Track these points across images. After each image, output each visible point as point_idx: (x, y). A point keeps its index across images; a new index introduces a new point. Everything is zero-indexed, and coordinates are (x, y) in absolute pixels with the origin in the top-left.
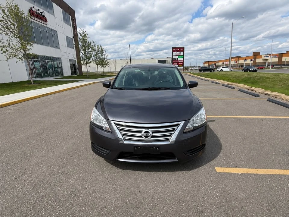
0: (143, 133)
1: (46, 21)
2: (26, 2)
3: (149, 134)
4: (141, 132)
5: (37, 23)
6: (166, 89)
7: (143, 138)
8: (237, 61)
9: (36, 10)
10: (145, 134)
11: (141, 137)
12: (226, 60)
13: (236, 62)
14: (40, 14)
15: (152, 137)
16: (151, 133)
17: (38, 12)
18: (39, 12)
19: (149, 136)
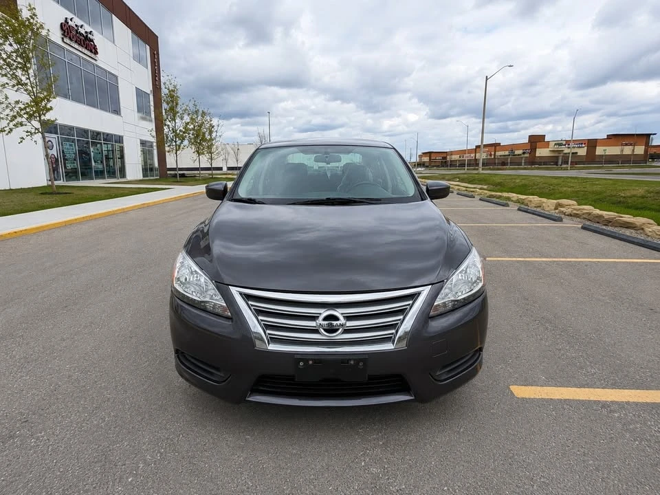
0: (320, 321)
1: (96, 53)
2: (55, 4)
3: (338, 322)
4: (313, 318)
5: (77, 55)
6: (374, 202)
7: (323, 336)
8: (493, 153)
9: (76, 26)
10: (326, 322)
11: (316, 331)
12: (470, 151)
13: (491, 155)
14: (84, 36)
15: (347, 331)
16: (342, 321)
17: (80, 29)
18: (82, 30)
19: (337, 330)
